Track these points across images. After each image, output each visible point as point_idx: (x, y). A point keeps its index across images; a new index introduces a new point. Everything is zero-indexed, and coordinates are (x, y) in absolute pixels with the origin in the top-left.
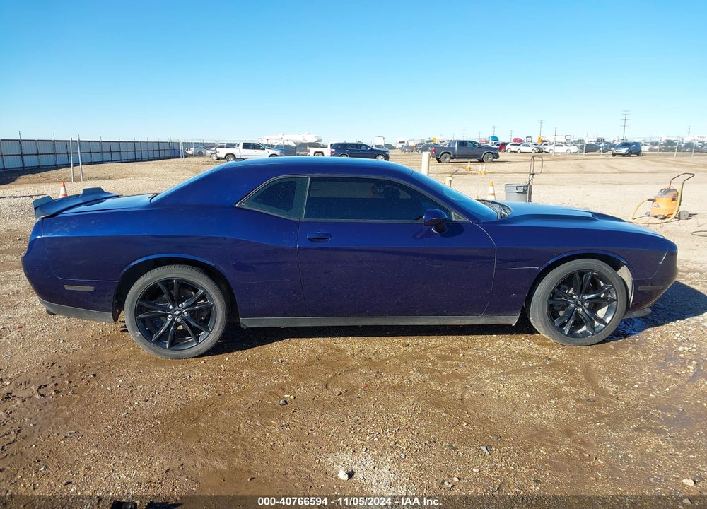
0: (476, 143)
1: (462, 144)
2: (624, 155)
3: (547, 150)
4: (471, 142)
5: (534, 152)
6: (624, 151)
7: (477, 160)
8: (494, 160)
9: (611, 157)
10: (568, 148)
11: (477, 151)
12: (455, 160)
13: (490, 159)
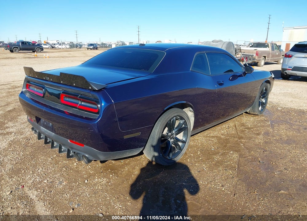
0: (30, 42)
1: (23, 43)
2: (91, 49)
3: (56, 47)
4: (28, 42)
5: (50, 48)
6: (92, 47)
7: (32, 51)
8: (41, 51)
9: (87, 50)
10: (65, 46)
11: (32, 47)
12: (21, 51)
13: (40, 51)
